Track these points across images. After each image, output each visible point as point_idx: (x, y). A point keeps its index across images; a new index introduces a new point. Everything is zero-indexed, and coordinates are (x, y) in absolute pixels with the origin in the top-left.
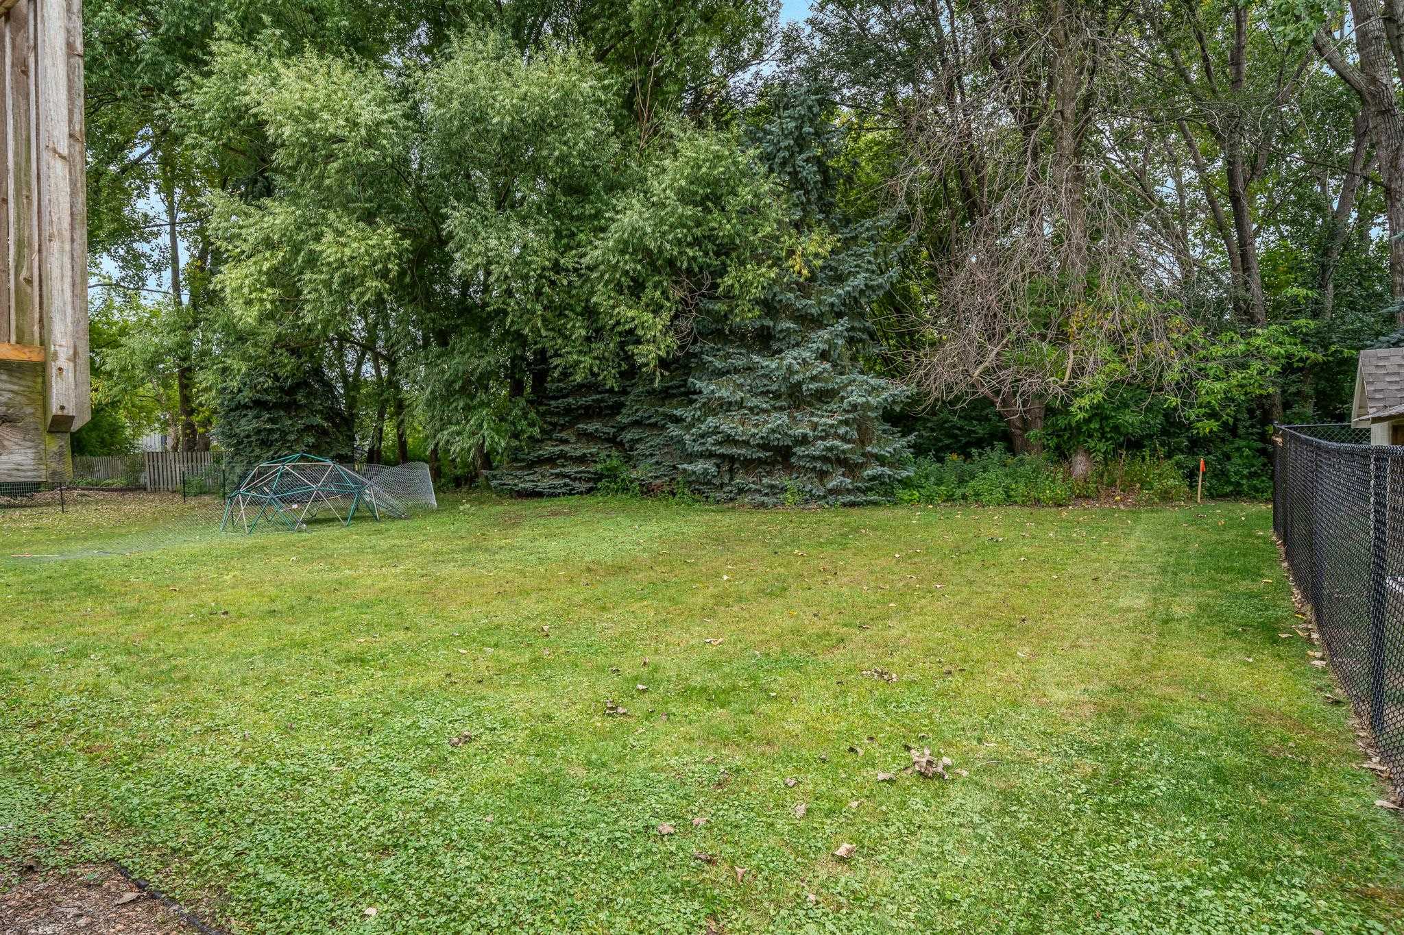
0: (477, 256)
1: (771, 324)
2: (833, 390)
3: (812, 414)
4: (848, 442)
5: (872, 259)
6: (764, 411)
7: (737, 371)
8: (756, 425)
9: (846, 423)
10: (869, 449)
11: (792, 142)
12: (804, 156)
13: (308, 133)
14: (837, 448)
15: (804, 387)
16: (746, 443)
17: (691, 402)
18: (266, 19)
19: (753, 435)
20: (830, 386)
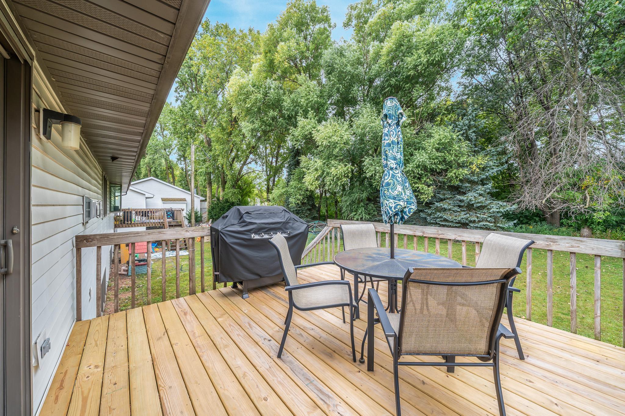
0: (372, 171)
1: (461, 184)
2: (485, 205)
3: (476, 213)
4: (491, 223)
5: (496, 162)
6: (458, 212)
7: (447, 198)
8: (456, 216)
9: (490, 217)
10: (498, 225)
11: (467, 127)
12: (471, 131)
13: (329, 142)
14: (487, 225)
15: (475, 205)
16: (452, 222)
17: (430, 207)
18: (310, 109)
19: (455, 220)
20: (484, 205)
